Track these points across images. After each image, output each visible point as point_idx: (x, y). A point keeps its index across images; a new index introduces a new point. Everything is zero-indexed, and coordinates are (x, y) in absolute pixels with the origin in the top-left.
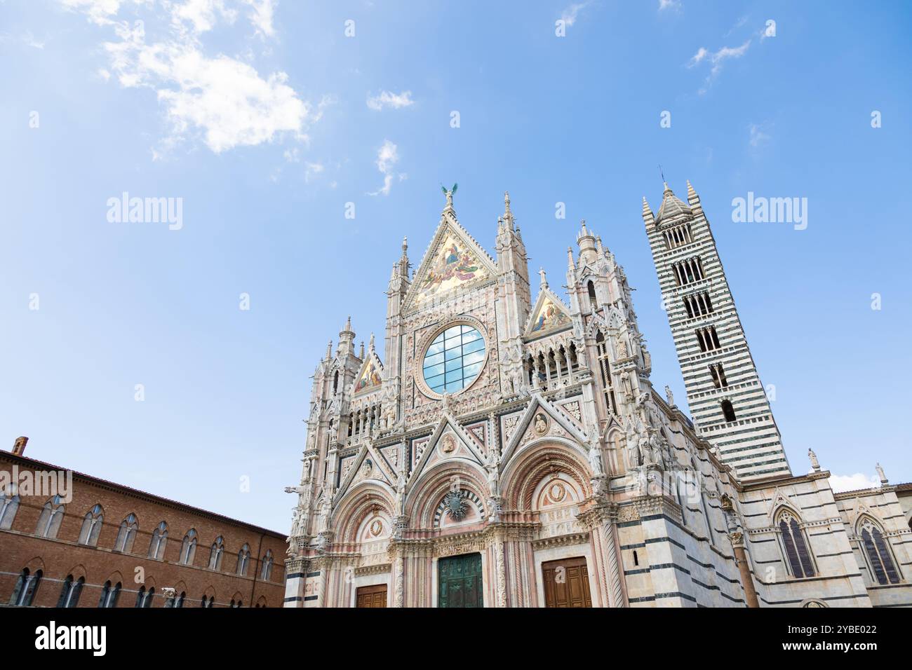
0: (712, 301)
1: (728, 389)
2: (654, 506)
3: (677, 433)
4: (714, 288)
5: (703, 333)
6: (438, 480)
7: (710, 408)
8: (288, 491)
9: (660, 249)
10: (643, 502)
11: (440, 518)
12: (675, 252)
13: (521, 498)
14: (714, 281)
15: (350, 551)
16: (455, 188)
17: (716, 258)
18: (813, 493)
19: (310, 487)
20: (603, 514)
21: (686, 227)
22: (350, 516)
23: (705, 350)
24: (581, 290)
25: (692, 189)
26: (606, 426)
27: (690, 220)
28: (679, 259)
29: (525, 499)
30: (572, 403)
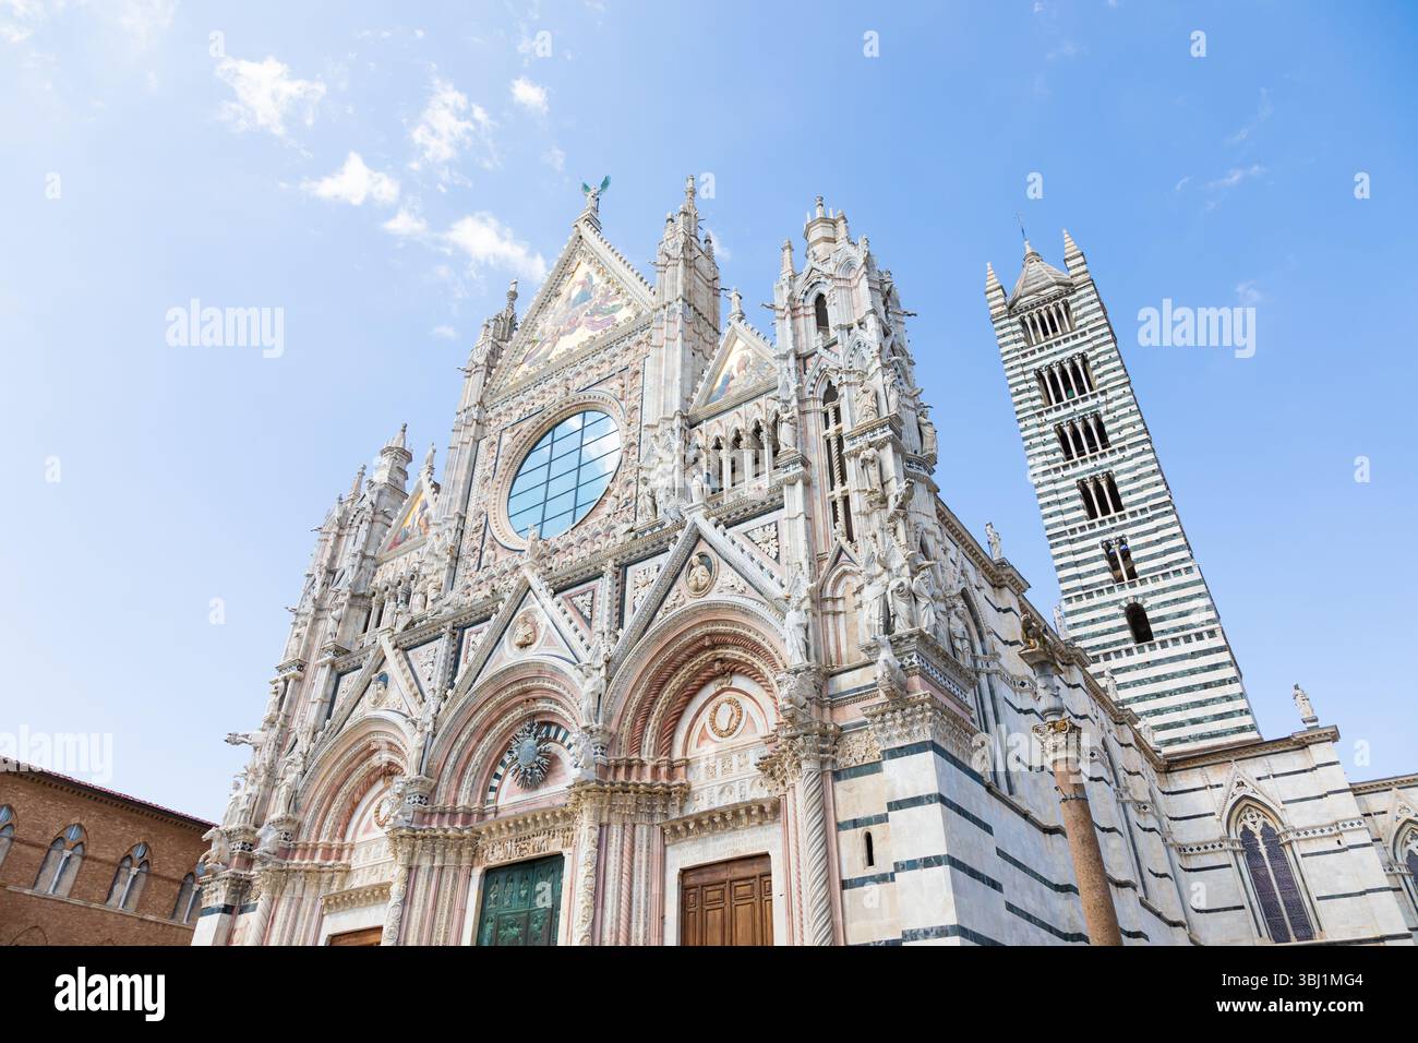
0: (1108, 428)
1: (1138, 584)
2: (912, 723)
3: (1006, 611)
4: (1111, 406)
5: (1091, 486)
6: (500, 704)
7: (1104, 619)
8: (233, 740)
9: (1014, 346)
10: (888, 716)
11: (501, 784)
12: (1041, 349)
13: (649, 731)
14: (1111, 395)
15: (328, 860)
16: (605, 184)
17: (1115, 354)
18: (1305, 771)
19: (274, 733)
20: (803, 748)
21: (1061, 307)
22: (339, 788)
23: (1096, 517)
24: (801, 311)
25: (1072, 243)
26: (825, 565)
27: (1068, 294)
28: (1047, 362)
29: (660, 734)
30: (763, 527)
